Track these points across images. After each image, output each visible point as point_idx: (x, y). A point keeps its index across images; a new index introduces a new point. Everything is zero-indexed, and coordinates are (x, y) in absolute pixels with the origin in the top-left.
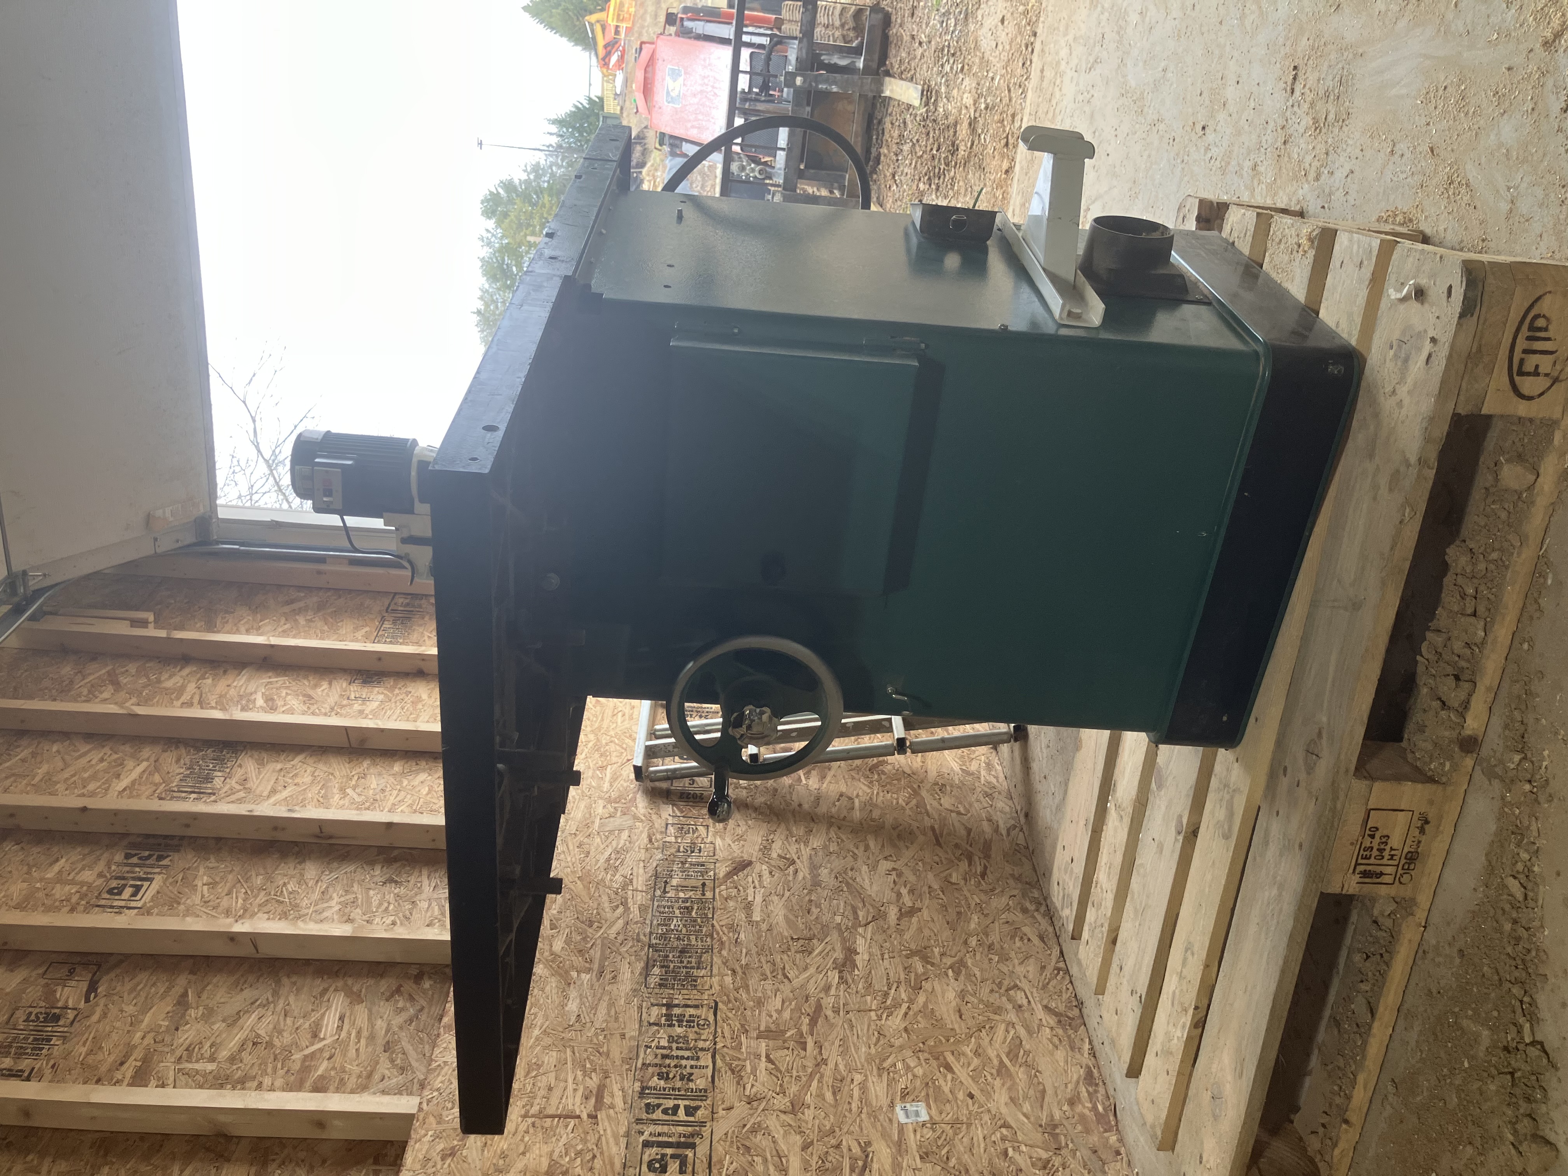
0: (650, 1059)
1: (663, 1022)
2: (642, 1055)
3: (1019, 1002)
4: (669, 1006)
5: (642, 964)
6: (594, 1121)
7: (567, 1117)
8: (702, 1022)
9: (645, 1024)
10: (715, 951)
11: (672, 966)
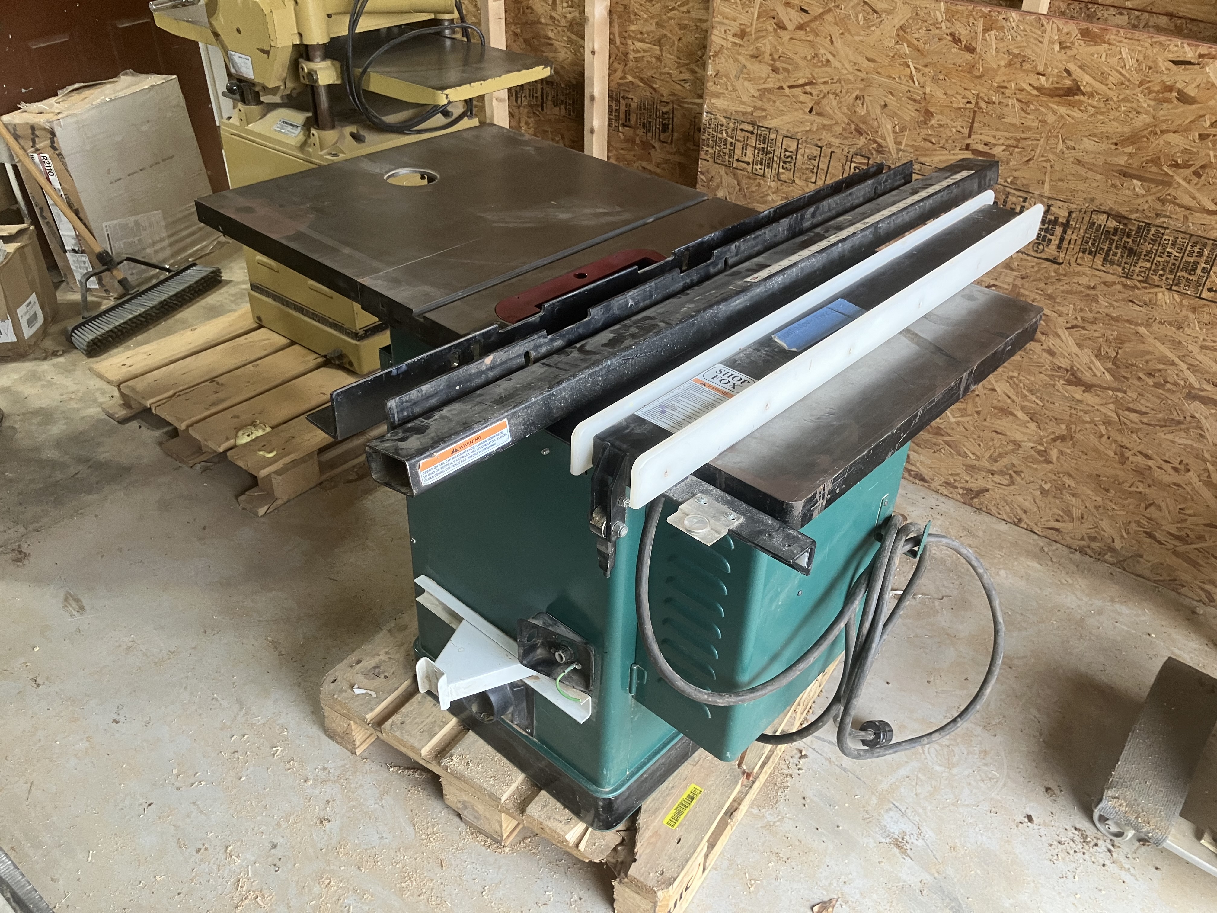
0: (1012, 199)
1: (1049, 217)
2: (1018, 193)
3: (996, 476)
4: (1066, 226)
5: (1125, 214)
6: (964, 147)
7: (971, 127)
8: (1041, 247)
9: (1050, 202)
10: (1123, 280)
11: (1116, 238)
